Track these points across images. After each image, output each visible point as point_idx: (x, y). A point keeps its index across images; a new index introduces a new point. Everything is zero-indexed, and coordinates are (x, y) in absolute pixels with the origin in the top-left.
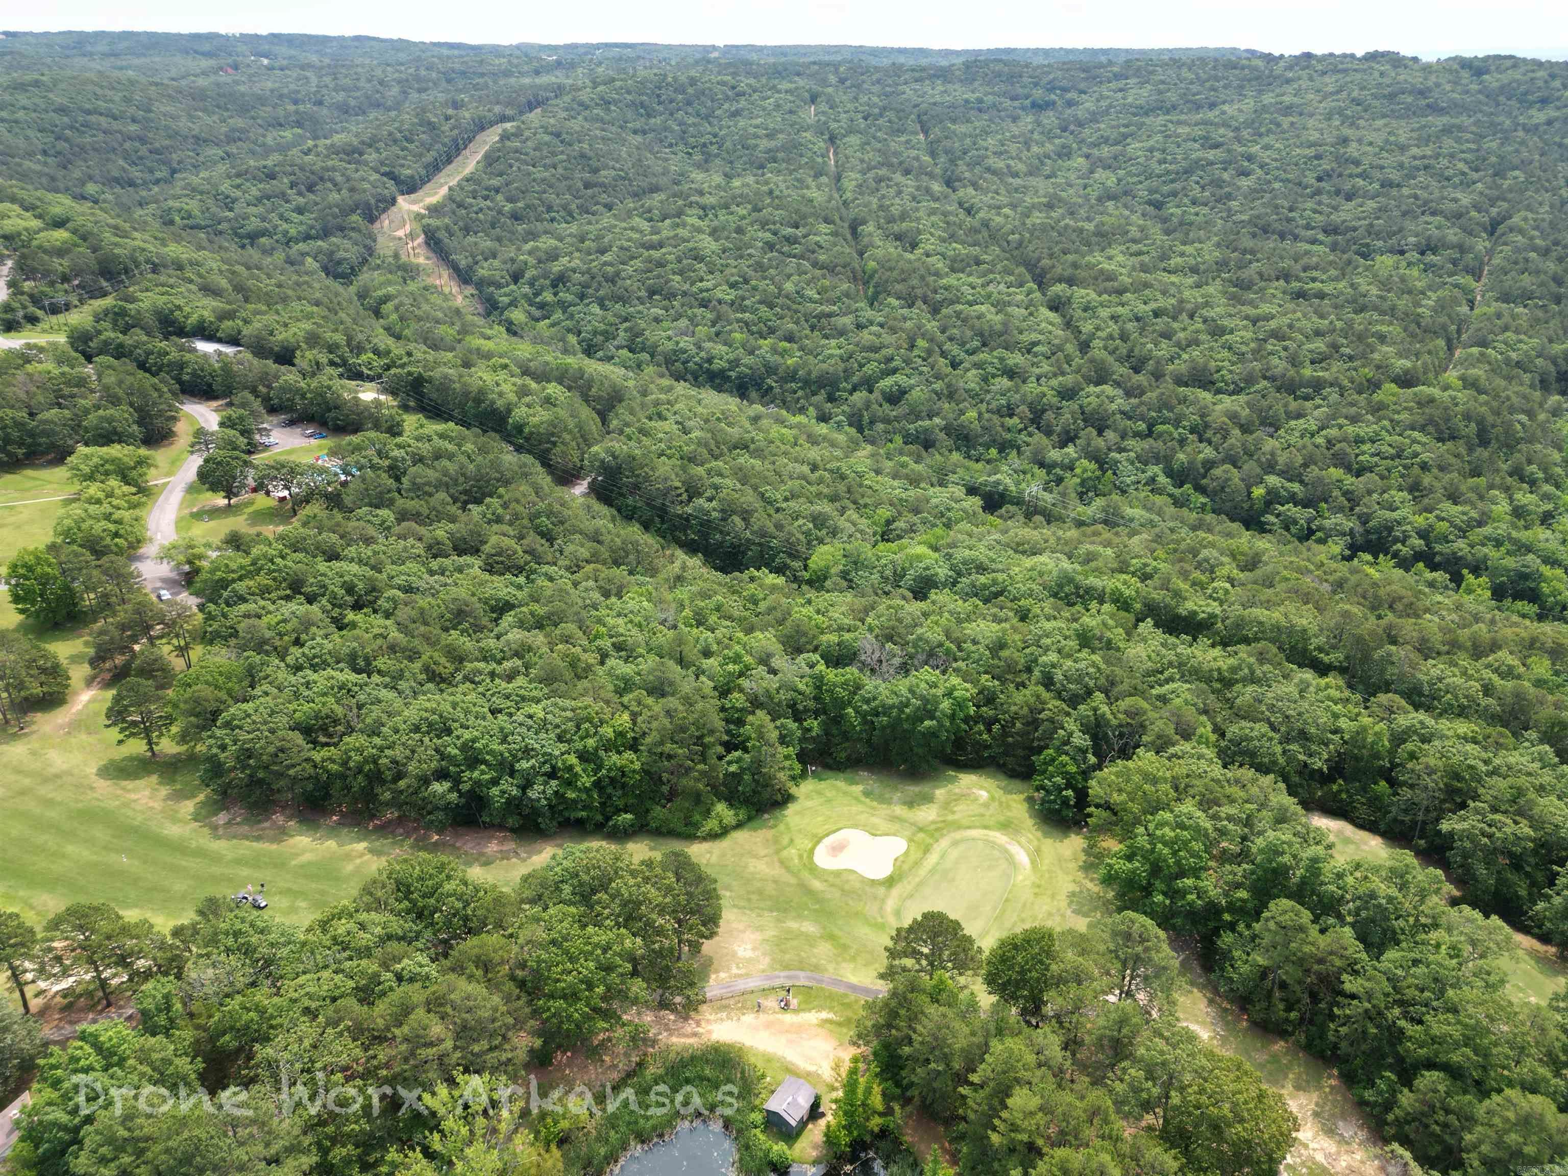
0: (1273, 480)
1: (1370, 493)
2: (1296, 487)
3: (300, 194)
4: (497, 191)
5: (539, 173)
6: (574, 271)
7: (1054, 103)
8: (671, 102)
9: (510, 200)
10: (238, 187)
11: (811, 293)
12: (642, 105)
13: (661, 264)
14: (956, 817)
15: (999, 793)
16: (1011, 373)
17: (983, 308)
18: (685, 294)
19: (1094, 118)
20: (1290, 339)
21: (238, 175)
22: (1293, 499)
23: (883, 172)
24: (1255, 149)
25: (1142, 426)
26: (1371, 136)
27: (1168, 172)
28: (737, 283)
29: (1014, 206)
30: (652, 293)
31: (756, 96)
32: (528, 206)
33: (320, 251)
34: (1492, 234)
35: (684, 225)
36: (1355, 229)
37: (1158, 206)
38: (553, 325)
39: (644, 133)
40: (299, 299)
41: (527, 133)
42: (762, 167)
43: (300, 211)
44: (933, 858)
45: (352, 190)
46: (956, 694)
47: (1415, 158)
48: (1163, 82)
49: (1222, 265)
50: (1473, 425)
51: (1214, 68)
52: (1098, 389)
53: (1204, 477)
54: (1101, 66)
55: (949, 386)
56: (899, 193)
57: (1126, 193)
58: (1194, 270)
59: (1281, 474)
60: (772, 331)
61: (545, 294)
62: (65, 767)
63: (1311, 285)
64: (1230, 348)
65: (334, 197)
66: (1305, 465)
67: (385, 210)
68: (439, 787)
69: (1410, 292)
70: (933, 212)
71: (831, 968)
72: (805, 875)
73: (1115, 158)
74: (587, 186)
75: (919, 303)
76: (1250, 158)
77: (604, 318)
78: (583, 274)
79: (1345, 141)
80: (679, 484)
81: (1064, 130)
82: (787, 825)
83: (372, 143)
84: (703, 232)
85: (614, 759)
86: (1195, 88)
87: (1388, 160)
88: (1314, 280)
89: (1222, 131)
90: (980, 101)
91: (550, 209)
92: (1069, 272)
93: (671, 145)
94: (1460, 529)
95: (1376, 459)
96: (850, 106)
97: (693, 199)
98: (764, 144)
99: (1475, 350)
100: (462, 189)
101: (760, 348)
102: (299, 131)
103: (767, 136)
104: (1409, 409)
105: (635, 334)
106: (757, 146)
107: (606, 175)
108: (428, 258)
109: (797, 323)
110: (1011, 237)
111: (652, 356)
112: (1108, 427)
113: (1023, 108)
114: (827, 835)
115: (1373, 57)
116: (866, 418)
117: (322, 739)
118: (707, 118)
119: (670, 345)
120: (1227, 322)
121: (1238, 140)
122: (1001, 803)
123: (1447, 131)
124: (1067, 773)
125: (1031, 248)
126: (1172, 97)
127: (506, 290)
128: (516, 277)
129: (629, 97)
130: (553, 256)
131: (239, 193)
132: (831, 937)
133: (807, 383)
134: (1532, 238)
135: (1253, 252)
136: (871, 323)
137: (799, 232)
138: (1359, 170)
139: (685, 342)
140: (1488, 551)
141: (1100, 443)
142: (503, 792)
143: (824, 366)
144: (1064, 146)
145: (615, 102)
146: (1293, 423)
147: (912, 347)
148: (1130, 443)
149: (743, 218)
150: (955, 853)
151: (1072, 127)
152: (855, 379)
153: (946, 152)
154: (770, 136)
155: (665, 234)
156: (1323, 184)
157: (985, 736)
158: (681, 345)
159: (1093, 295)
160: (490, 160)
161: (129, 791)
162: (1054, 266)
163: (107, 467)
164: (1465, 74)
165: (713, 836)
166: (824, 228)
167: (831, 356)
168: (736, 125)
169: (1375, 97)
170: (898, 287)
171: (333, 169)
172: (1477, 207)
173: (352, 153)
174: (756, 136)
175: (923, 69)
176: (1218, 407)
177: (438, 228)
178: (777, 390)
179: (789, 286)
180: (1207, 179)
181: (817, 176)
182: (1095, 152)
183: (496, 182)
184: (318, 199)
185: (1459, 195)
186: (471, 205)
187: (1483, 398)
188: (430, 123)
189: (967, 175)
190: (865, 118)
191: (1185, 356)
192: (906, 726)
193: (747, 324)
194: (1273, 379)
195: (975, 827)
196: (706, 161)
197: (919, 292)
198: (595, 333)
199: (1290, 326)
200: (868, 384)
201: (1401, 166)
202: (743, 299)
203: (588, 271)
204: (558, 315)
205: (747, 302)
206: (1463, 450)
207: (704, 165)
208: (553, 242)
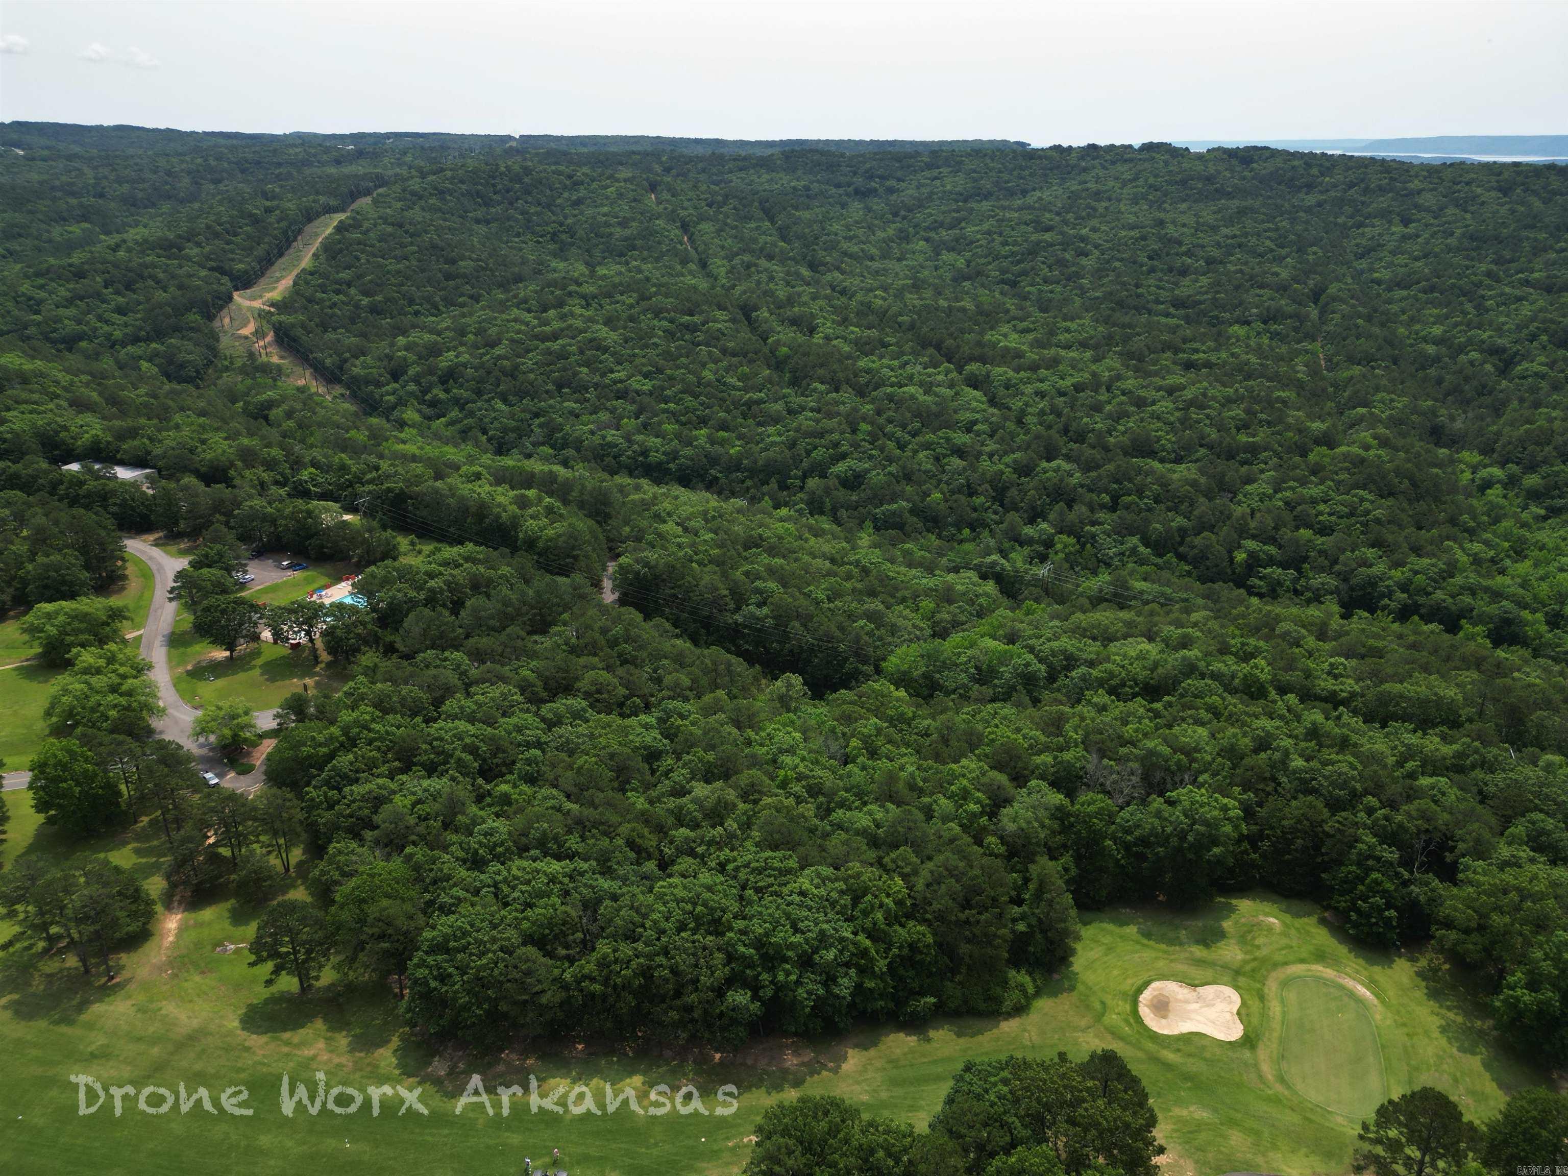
0: (1251, 544)
1: (1343, 551)
2: (1272, 550)
3: (118, 293)
4: (349, 285)
5: (392, 265)
6: (465, 365)
7: (876, 190)
8: (508, 191)
9: (366, 293)
10: (41, 287)
11: (732, 380)
12: (478, 194)
13: (563, 355)
14: (1264, 952)
15: (1288, 918)
16: (960, 452)
17: (911, 389)
18: (596, 386)
19: (921, 204)
20: (1209, 407)
21: (38, 275)
22: (1271, 561)
23: (747, 258)
24: (1084, 232)
25: (1105, 498)
26: (1184, 219)
27: (1013, 254)
28: (650, 372)
29: (885, 289)
30: (560, 386)
31: (595, 185)
32: (388, 300)
33: (157, 354)
34: (1315, 303)
35: (572, 314)
36: (1201, 303)
37: (1014, 284)
38: (452, 423)
39: (488, 222)
40: (182, 409)
41: (366, 225)
42: (621, 255)
43: (121, 311)
44: (1275, 1009)
45: (181, 287)
46: (1232, 813)
47: (1226, 236)
48: (975, 171)
49: (1109, 340)
50: (1406, 481)
51: (1014, 158)
52: (1054, 464)
53: (1181, 543)
54: (911, 157)
55: (904, 468)
56: (771, 279)
57: (979, 273)
58: (1084, 345)
59: (1254, 537)
60: (703, 422)
61: (435, 391)
62: (195, 1023)
63: (1195, 357)
64: (1158, 418)
65: (160, 296)
66: (1276, 528)
67: (221, 308)
68: (739, 998)
69: (1282, 359)
70: (814, 298)
71: (1260, 1160)
72: (1150, 1046)
73: (957, 240)
74: (448, 277)
75: (845, 387)
76: (1083, 239)
77: (512, 416)
78: (476, 369)
79: (1161, 223)
80: (726, 592)
81: (896, 215)
82: (1083, 983)
83: (190, 237)
84: (597, 322)
85: (900, 933)
86: (1005, 176)
87: (1205, 239)
88: (1196, 351)
89: (1048, 215)
90: (807, 189)
91: (411, 302)
92: (977, 352)
93: (518, 235)
94: (1435, 581)
95: (1333, 518)
96: (691, 194)
97: (573, 288)
98: (618, 232)
99: (1362, 410)
100: (307, 283)
101: (696, 438)
102: (86, 225)
103: (619, 224)
104: (1348, 469)
105: (551, 430)
106: (611, 234)
107: (465, 265)
108: (282, 357)
109: (728, 411)
110: (900, 319)
111: (578, 450)
112: (1073, 500)
113: (848, 195)
114: (1140, 991)
115: (1149, 147)
116: (828, 505)
117: (562, 952)
118: (549, 206)
119: (597, 440)
120: (1142, 393)
121: (1066, 222)
122: (1297, 929)
123: (1242, 212)
124: (1385, 891)
125: (925, 329)
126: (987, 184)
127: (389, 388)
128: (396, 375)
129: (464, 187)
130: (434, 351)
131: (43, 294)
132: (1232, 1123)
133: (753, 472)
134: (1353, 306)
135: (1130, 326)
136: (803, 409)
137: (697, 319)
138: (1184, 248)
139: (612, 435)
140: (1467, 599)
141: (1072, 517)
142: (810, 993)
143: (771, 454)
144: (901, 230)
145: (451, 192)
146: (1248, 487)
147: (854, 431)
148: (1101, 515)
149: (631, 306)
150: (1292, 996)
151: (903, 213)
152: (805, 464)
153: (798, 238)
154: (624, 224)
155: (557, 325)
156: (1156, 263)
157: (1253, 856)
158: (609, 439)
159: (1011, 373)
160: (331, 250)
161: (299, 1046)
162: (958, 347)
163: (76, 624)
164: (1234, 162)
165: (1019, 1010)
166: (720, 315)
167: (773, 444)
168: (581, 213)
169: (1169, 183)
170: (820, 372)
171: (154, 266)
172: (1296, 280)
173: (170, 248)
174: (607, 225)
175: (745, 159)
176: (1175, 476)
177: (293, 326)
178: (723, 481)
179: (708, 375)
180: (1052, 260)
181: (684, 262)
182: (932, 234)
183: (345, 275)
184: (141, 298)
185: (1276, 269)
186: (322, 300)
187: (1402, 454)
188: (251, 215)
189: (828, 259)
190: (710, 205)
191: (1121, 428)
192: (1190, 856)
193: (673, 414)
194: (1210, 447)
195: (1294, 963)
196: (561, 250)
197: (841, 375)
198: (505, 430)
199: (1204, 395)
200: (821, 470)
201: (1218, 244)
202: (663, 389)
203: (482, 365)
204: (454, 413)
205: (668, 392)
206: (1405, 505)
207: (561, 253)
208: (427, 337)
